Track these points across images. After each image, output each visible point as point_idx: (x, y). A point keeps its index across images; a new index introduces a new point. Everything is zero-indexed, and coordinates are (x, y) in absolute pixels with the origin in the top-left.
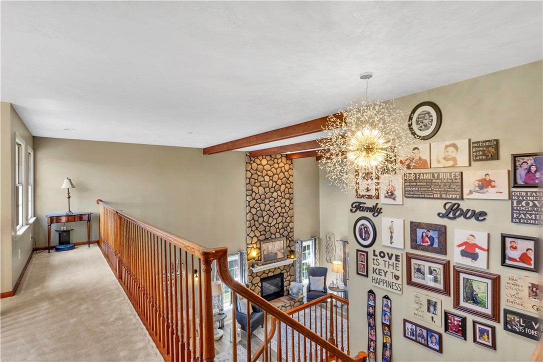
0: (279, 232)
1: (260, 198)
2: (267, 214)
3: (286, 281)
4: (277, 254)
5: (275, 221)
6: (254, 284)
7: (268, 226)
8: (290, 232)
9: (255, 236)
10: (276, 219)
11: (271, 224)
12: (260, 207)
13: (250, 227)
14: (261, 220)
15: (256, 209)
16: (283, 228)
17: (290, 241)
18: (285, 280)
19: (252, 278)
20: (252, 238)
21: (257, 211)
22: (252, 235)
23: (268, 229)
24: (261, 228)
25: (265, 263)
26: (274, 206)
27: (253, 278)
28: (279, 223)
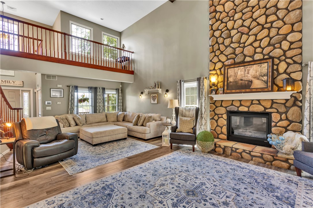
0: (262, 53)
1: (228, 16)
2: (238, 32)
3: (276, 126)
4: (251, 82)
5: (252, 38)
6: (218, 115)
7: (239, 47)
8: (290, 49)
9: (220, 61)
10: (256, 35)
11: (244, 43)
12: (226, 26)
13: (213, 52)
14: (227, 42)
15: (221, 30)
16: (269, 45)
17: (289, 64)
18: (273, 124)
19: (215, 107)
20: (215, 64)
21: (222, 32)
22: (215, 60)
23: (238, 51)
24: (229, 51)
25: (228, 91)
26: (252, 17)
27: (217, 107)
28: (261, 40)
